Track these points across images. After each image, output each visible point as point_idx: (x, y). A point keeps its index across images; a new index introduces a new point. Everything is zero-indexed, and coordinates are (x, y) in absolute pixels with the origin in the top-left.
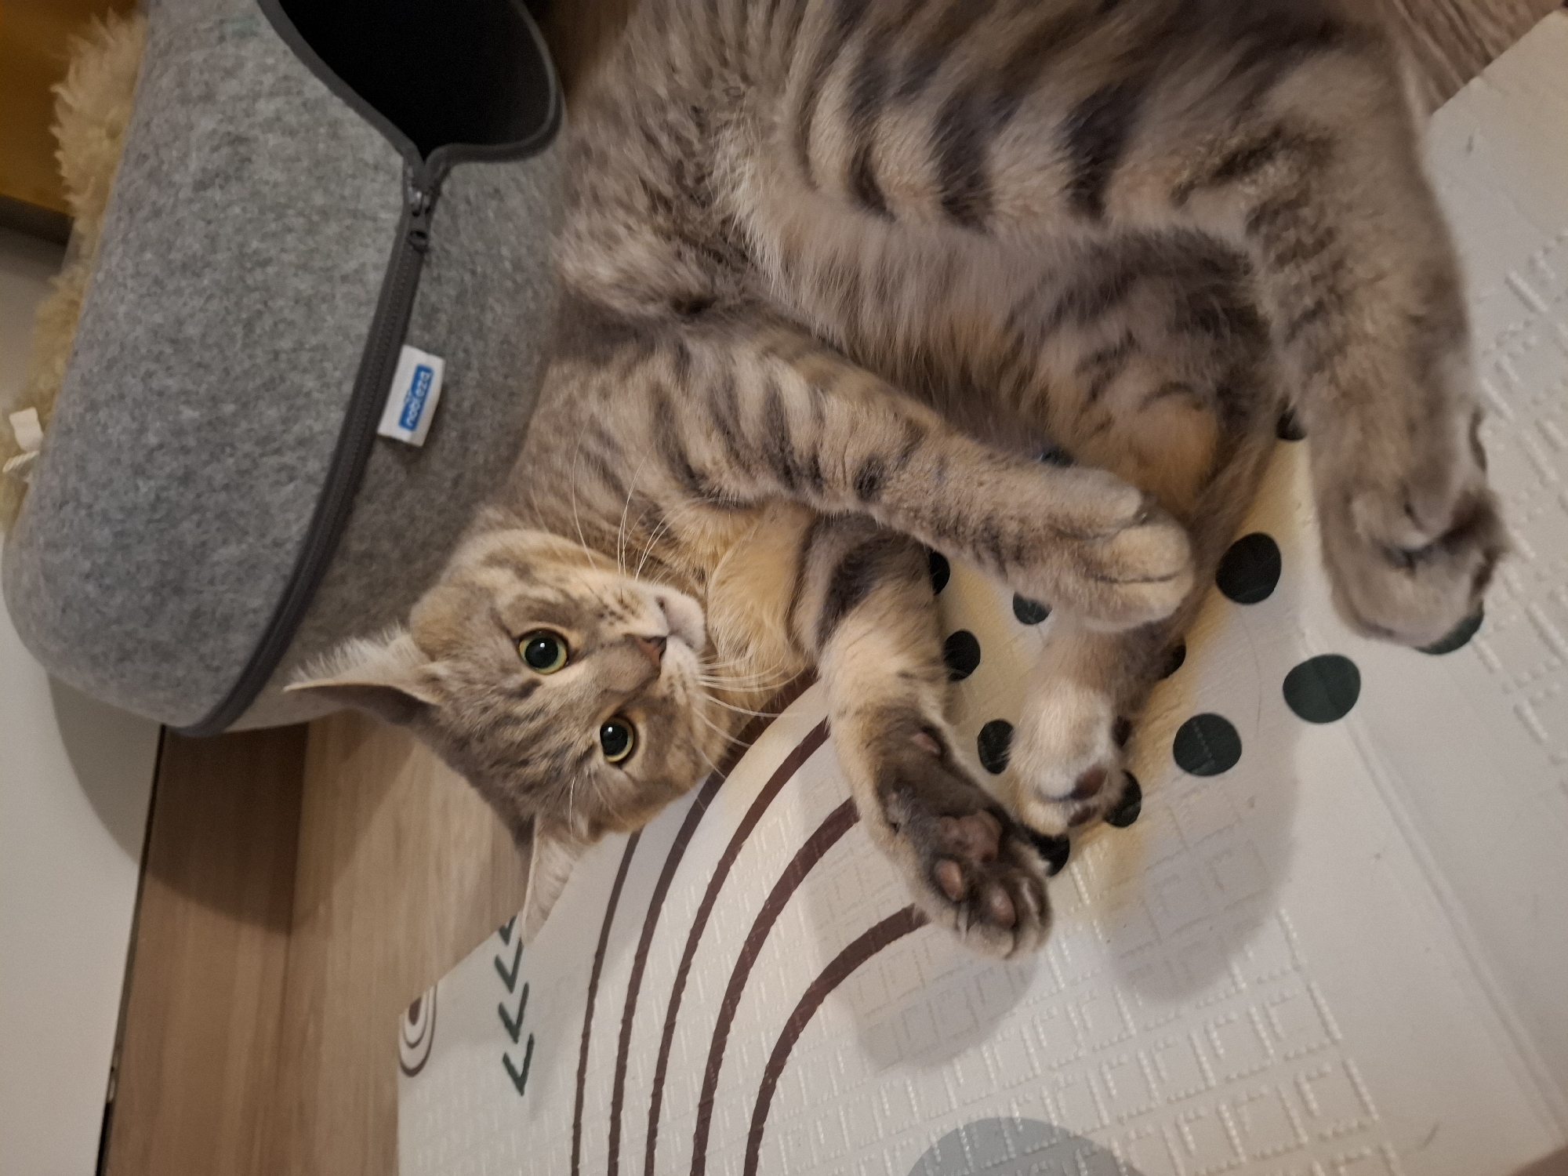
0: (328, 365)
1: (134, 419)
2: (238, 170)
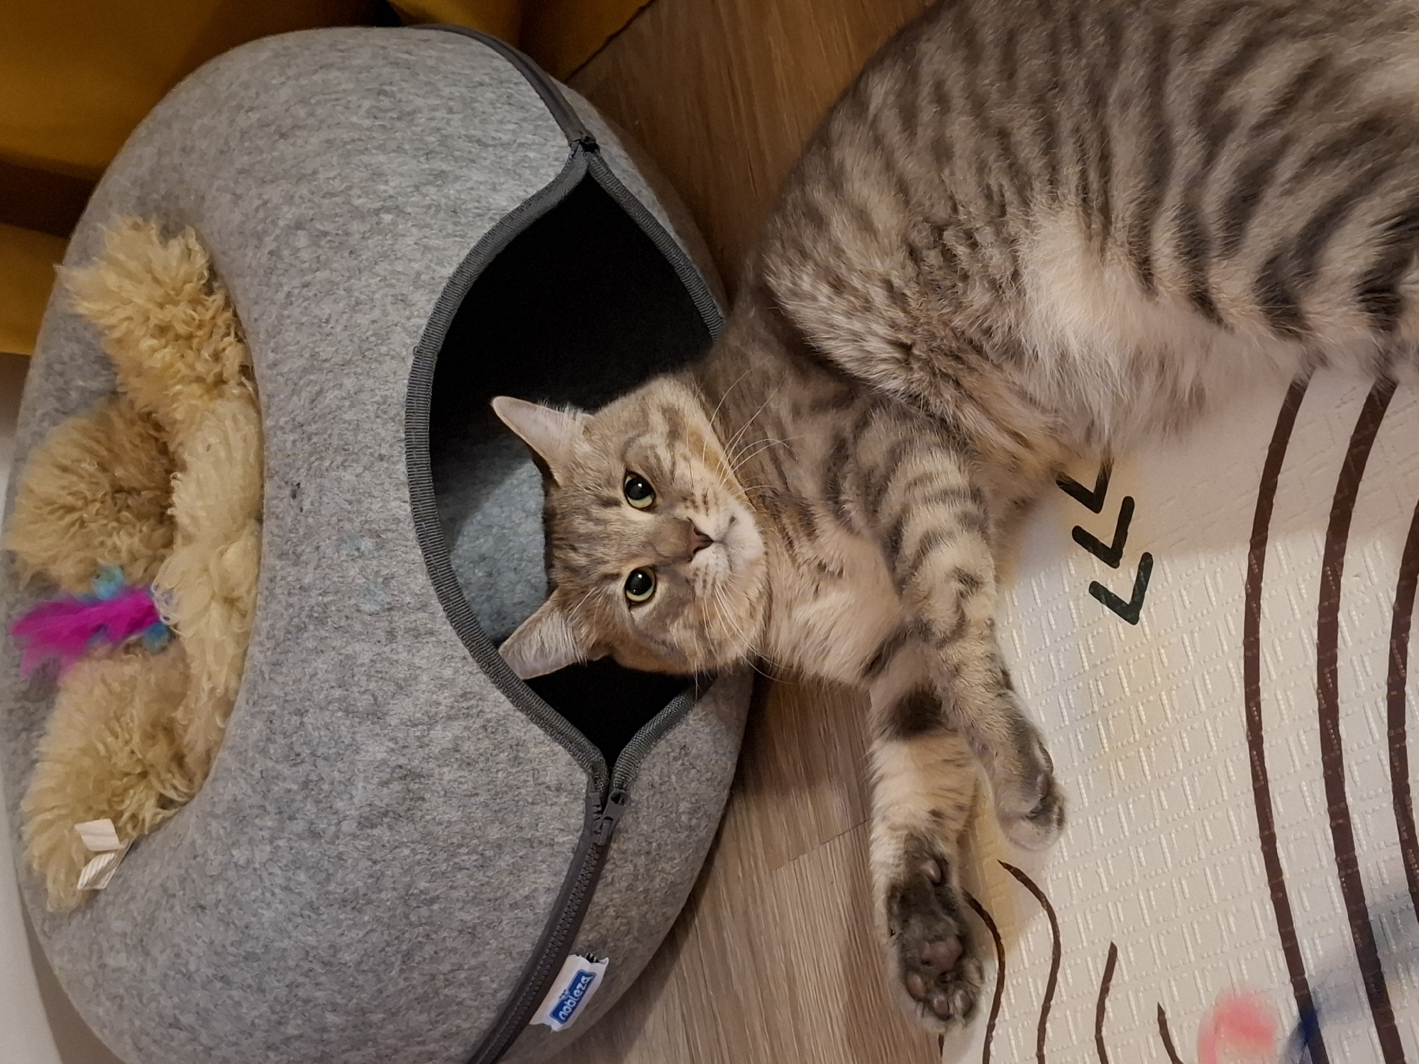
2: (409, 810)
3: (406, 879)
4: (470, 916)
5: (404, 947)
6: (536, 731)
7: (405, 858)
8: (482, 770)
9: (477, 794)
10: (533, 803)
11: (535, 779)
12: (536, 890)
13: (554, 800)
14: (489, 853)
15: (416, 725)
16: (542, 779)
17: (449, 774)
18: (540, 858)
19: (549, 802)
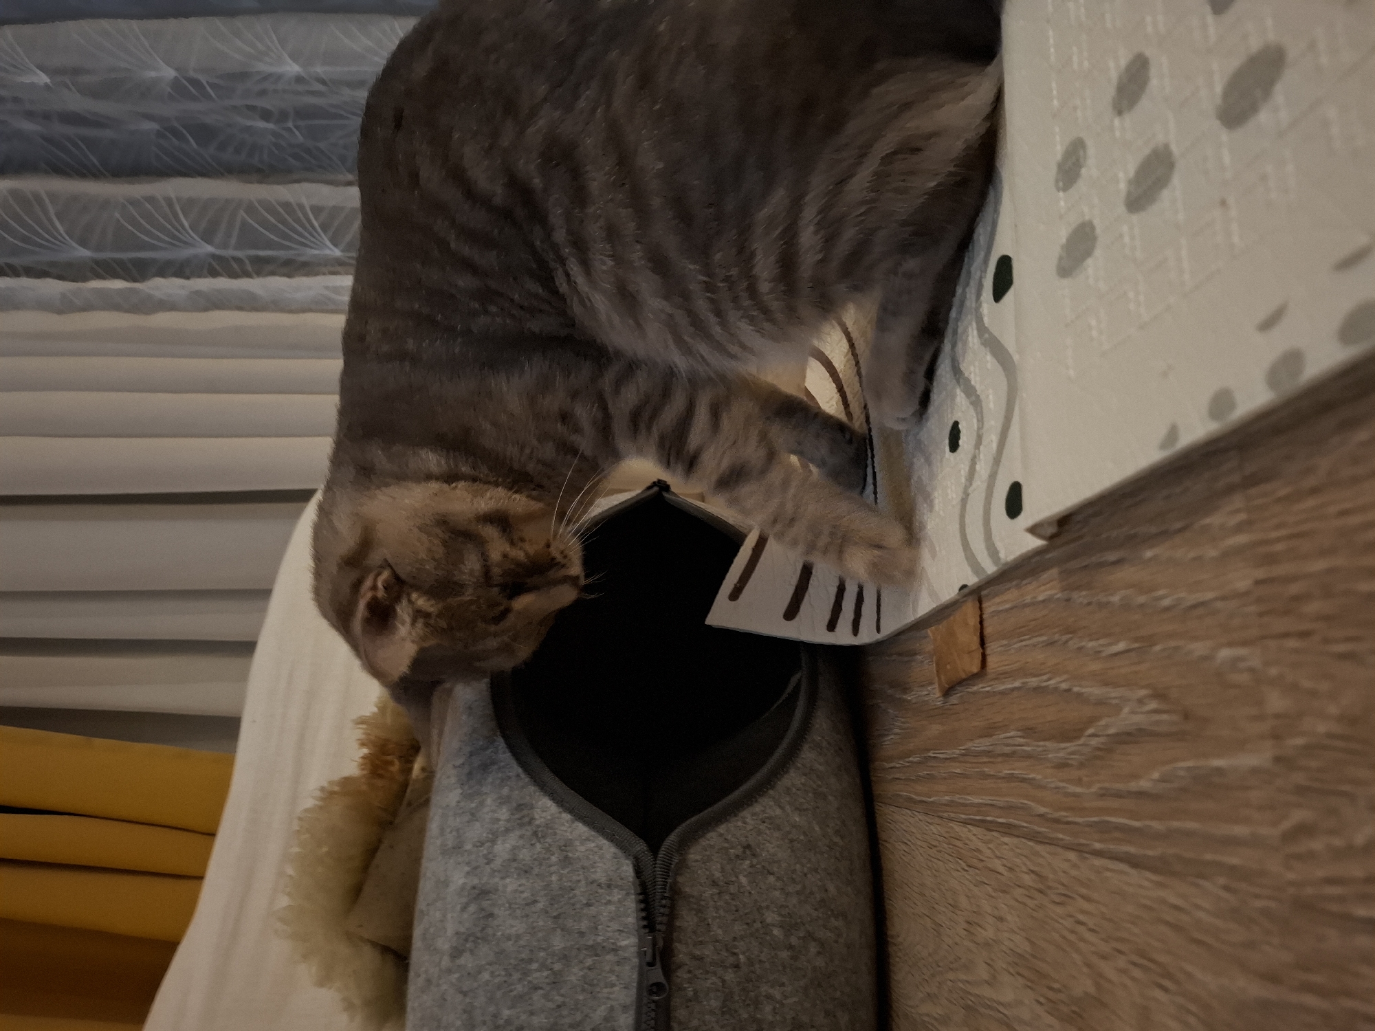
2: (483, 929)
3: (492, 1009)
6: (581, 829)
7: (487, 983)
8: (537, 875)
9: (535, 902)
10: (588, 905)
11: (586, 879)
12: (612, 1009)
13: (608, 898)
14: (557, 967)
15: (482, 844)
16: (594, 877)
17: (511, 884)
18: (607, 968)
19: (604, 901)
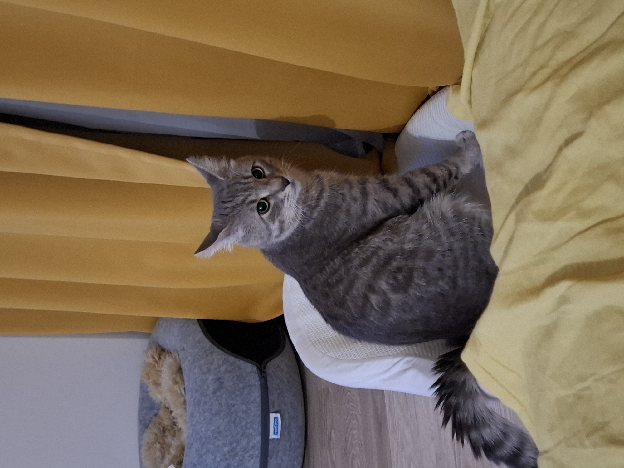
0: (254, 426)
1: (213, 455)
2: (221, 386)
3: (227, 402)
4: (244, 407)
5: (233, 420)
6: (242, 362)
7: (224, 397)
8: (233, 373)
10: (247, 377)
12: (255, 397)
13: (251, 375)
16: (247, 371)
17: (227, 375)
18: (253, 389)
